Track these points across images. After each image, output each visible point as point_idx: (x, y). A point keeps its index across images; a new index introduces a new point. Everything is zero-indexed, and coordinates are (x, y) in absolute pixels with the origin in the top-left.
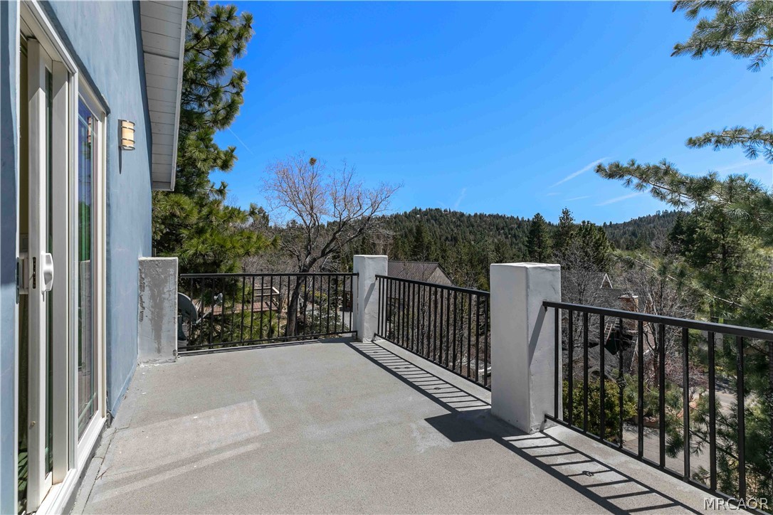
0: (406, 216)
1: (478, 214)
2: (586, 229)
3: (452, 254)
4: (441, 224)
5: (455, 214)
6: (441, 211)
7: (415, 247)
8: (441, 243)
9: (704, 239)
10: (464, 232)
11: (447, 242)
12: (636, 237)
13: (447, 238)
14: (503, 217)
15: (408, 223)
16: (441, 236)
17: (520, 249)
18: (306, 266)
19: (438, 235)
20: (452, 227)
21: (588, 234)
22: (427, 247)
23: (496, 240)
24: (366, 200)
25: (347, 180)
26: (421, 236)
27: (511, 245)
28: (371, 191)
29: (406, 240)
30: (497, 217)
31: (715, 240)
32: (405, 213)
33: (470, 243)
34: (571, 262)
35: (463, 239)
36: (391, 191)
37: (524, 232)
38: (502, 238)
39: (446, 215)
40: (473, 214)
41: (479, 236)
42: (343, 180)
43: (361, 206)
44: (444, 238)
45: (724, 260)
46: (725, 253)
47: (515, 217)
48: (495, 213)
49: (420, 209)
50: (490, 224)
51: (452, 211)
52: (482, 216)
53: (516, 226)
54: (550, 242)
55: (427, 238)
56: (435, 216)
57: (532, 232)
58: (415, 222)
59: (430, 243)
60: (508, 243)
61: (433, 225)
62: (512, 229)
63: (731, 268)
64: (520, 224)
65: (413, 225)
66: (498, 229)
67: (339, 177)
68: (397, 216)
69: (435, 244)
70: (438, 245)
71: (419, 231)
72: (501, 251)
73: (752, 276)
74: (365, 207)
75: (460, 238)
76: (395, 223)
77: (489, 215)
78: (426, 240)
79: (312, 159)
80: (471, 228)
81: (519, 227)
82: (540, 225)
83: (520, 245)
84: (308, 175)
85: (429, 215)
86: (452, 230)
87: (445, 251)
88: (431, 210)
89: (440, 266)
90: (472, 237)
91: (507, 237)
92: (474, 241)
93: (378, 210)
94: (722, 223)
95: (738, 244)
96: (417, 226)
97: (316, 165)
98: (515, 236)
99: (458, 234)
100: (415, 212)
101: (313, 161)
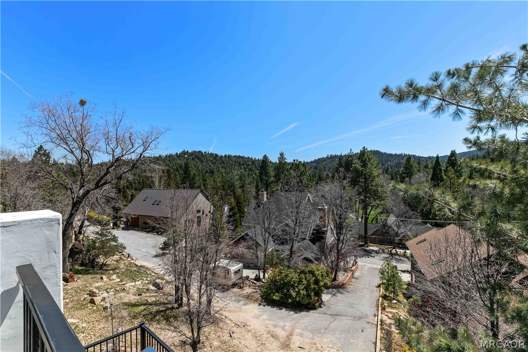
0: (177, 156)
1: (227, 155)
2: (296, 165)
3: (210, 182)
4: (202, 162)
5: (212, 154)
6: (202, 153)
7: (184, 178)
8: (203, 174)
9: (356, 170)
10: (218, 167)
11: (207, 174)
12: (317, 170)
13: (207, 171)
14: (243, 158)
15: (178, 161)
16: (202, 170)
17: (254, 178)
18: (79, 198)
19: (200, 169)
20: (210, 163)
21: (297, 168)
22: (193, 178)
23: (239, 172)
24: (137, 139)
25: (118, 122)
26: (188, 170)
27: (248, 175)
28: (142, 132)
29: (177, 173)
30: (239, 157)
31: (361, 171)
32: (177, 153)
33: (222, 175)
34: (291, 187)
35: (217, 172)
36: (160, 134)
37: (256, 167)
38: (243, 171)
39: (206, 155)
40: (224, 155)
41: (228, 170)
42: (114, 121)
43: (133, 145)
44: (204, 171)
45: (365, 182)
46: (365, 179)
47: (251, 157)
48: (238, 155)
49: (187, 151)
50: (235, 162)
51: (209, 153)
52: (229, 157)
53: (251, 163)
54: (272, 173)
55: (193, 171)
56: (198, 156)
57: (262, 167)
58: (183, 160)
59: (195, 175)
60: (246, 174)
61: (197, 162)
62: (248, 165)
63: (368, 187)
64: (253, 162)
65: (182, 162)
66: (240, 165)
67: (111, 119)
68: (170, 156)
69: (199, 175)
70: (201, 176)
71: (187, 166)
72: (243, 179)
73: (378, 192)
74: (136, 146)
75: (215, 170)
76: (169, 160)
77: (234, 156)
78: (192, 173)
79: (82, 101)
80: (223, 165)
81: (253, 164)
82: (266, 163)
83: (254, 175)
84: (78, 115)
85: (194, 155)
86: (210, 166)
87: (205, 180)
88: (196, 152)
89: (202, 192)
90: (223, 171)
91: (245, 171)
92: (225, 173)
93: (149, 148)
94: (364, 161)
95: (372, 173)
96: (185, 163)
97: (86, 106)
98: (250, 170)
99: (214, 168)
100: (184, 153)
101: (82, 103)
